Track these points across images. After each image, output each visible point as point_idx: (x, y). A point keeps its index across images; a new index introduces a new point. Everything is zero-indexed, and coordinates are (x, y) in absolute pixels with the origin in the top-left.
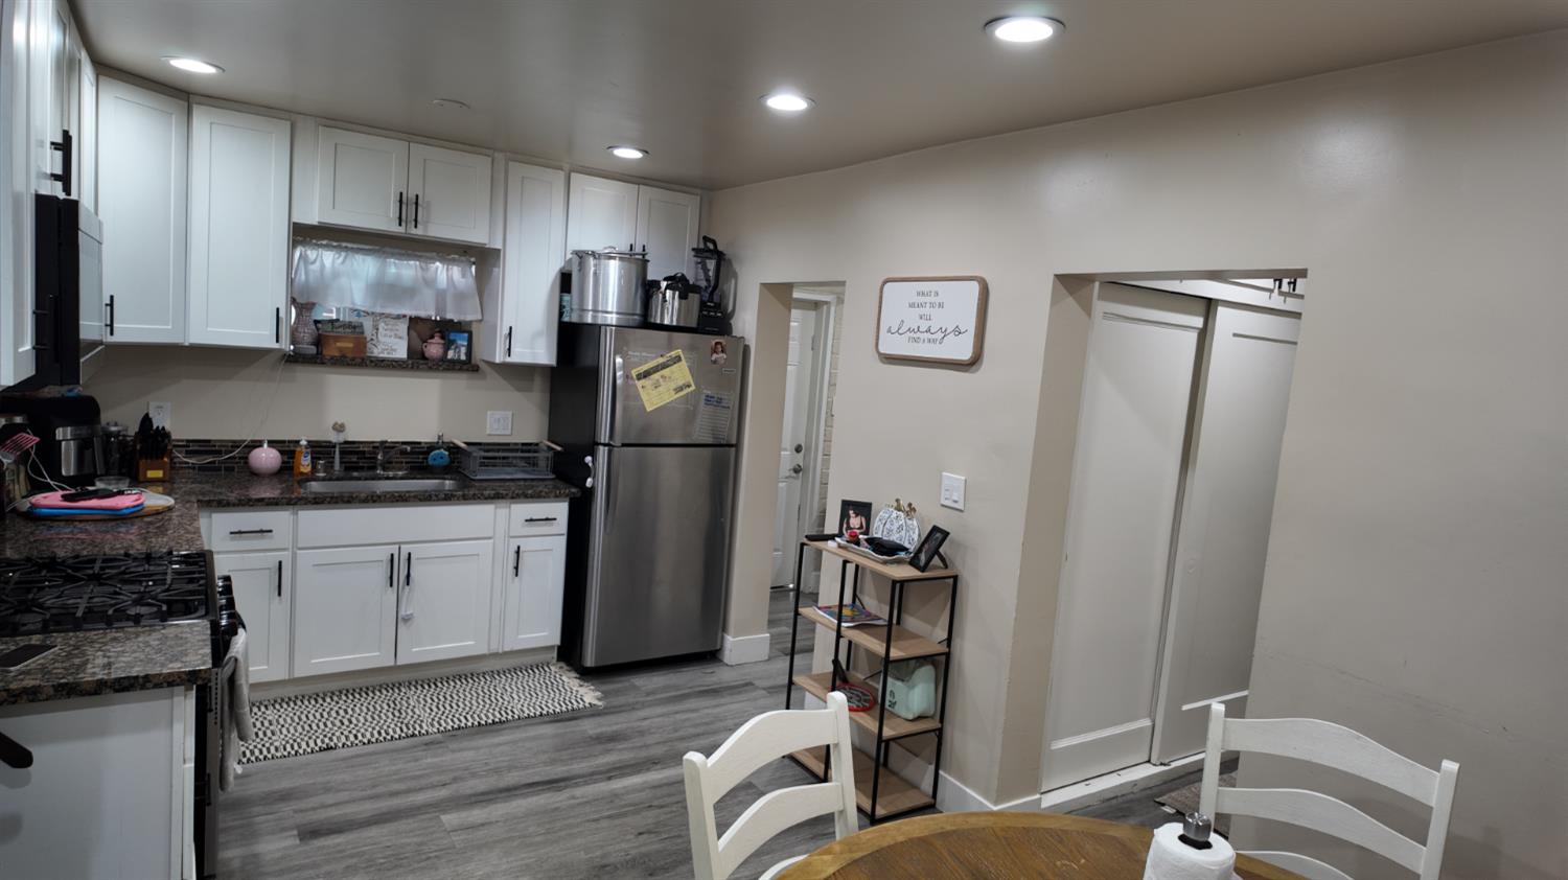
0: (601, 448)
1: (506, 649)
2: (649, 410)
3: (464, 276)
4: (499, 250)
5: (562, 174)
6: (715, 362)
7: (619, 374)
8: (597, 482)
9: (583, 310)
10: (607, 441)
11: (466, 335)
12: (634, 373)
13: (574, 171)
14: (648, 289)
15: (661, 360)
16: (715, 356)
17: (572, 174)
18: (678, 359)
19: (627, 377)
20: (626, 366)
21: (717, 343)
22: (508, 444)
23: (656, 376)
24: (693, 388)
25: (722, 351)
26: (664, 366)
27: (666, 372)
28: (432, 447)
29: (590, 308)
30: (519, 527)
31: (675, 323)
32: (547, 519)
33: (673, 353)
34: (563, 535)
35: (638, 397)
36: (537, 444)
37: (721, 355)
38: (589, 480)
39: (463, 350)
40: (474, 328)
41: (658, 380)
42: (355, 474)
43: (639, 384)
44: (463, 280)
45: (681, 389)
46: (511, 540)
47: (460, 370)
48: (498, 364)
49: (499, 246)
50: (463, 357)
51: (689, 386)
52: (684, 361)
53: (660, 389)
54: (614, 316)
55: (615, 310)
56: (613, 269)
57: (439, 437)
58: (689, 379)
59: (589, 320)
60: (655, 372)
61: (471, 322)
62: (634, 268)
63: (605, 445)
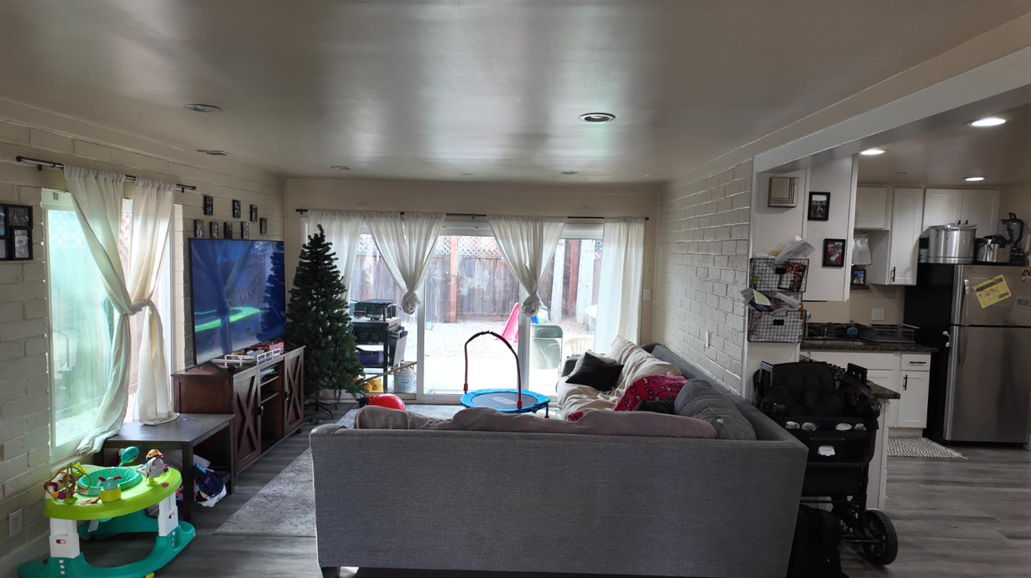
0: (955, 327)
1: (900, 426)
2: (983, 307)
3: (861, 243)
4: (888, 231)
5: (921, 191)
6: (1024, 281)
7: (967, 288)
8: (953, 344)
9: (937, 257)
10: (958, 323)
11: (863, 272)
12: (975, 288)
13: (928, 188)
14: (977, 244)
15: (990, 281)
16: (1023, 278)
17: (927, 190)
18: (1001, 280)
19: (971, 290)
20: (970, 284)
21: (1025, 271)
22: (882, 325)
23: (988, 289)
24: (1010, 295)
25: (1029, 275)
26: (992, 284)
27: (993, 287)
28: (848, 326)
29: (942, 255)
30: (906, 366)
31: (995, 261)
32: (920, 363)
33: (998, 277)
34: (927, 371)
35: (977, 301)
36: (897, 326)
37: (1028, 277)
38: (948, 343)
39: (862, 279)
40: (866, 268)
41: (989, 292)
42: (815, 338)
43: (978, 294)
44: (861, 246)
45: (1002, 296)
46: (902, 372)
47: (861, 289)
48: (887, 286)
49: (889, 229)
50: (862, 283)
51: (1007, 294)
52: (1004, 282)
53: (990, 296)
54: (957, 259)
55: (957, 256)
56: (956, 235)
57: (851, 321)
58: (1008, 290)
59: (941, 262)
60: (987, 287)
61: (865, 265)
62: (969, 234)
63: (957, 325)
